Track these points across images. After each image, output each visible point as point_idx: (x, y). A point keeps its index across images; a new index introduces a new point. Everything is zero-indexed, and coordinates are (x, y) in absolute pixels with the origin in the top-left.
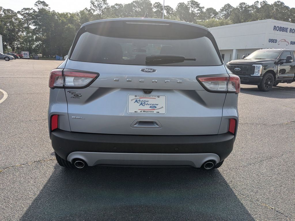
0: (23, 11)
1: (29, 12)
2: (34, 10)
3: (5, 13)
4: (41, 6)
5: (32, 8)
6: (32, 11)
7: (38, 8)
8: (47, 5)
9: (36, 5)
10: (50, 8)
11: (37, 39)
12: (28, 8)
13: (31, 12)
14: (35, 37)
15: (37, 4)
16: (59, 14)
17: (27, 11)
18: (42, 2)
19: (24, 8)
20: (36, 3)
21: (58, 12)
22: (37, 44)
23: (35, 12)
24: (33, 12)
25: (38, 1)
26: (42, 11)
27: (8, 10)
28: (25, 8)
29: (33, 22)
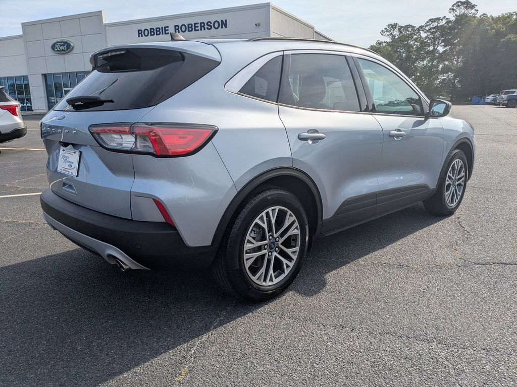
0: (429, 24)
1: (439, 25)
2: (447, 19)
3: (401, 32)
4: (461, 10)
5: (445, 17)
6: (443, 22)
7: (454, 15)
8: (473, 7)
9: (453, 9)
10: (478, 10)
11: (446, 70)
12: (437, 18)
13: (441, 24)
14: (441, 66)
15: (455, 8)
16: (493, 18)
17: (435, 24)
18: (463, 3)
19: (430, 20)
20: (453, 6)
21: (491, 16)
22: (443, 78)
23: (449, 22)
24: (445, 23)
25: (457, 2)
26: (461, 19)
27: (407, 27)
28: (432, 19)
29: (443, 41)
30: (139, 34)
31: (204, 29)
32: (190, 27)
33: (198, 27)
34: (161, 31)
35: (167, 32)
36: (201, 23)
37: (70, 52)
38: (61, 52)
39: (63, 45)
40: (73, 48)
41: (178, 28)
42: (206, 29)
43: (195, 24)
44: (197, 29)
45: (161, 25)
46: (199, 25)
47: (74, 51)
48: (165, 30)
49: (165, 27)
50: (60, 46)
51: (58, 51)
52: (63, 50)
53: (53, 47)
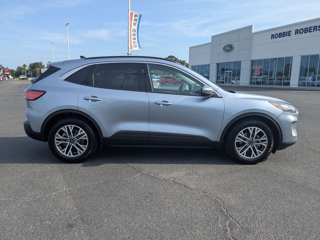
30: (272, 37)
31: (316, 31)
32: (306, 30)
33: (312, 29)
34: (286, 34)
35: (290, 34)
36: (314, 27)
37: (232, 50)
38: (228, 51)
39: (229, 47)
40: (234, 48)
41: (298, 31)
42: (317, 30)
43: (310, 28)
44: (311, 31)
45: (286, 30)
46: (313, 28)
47: (234, 50)
48: (289, 33)
49: (289, 32)
50: (228, 47)
51: (226, 50)
52: (228, 50)
53: (224, 48)
